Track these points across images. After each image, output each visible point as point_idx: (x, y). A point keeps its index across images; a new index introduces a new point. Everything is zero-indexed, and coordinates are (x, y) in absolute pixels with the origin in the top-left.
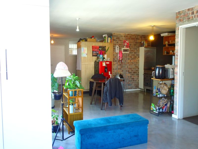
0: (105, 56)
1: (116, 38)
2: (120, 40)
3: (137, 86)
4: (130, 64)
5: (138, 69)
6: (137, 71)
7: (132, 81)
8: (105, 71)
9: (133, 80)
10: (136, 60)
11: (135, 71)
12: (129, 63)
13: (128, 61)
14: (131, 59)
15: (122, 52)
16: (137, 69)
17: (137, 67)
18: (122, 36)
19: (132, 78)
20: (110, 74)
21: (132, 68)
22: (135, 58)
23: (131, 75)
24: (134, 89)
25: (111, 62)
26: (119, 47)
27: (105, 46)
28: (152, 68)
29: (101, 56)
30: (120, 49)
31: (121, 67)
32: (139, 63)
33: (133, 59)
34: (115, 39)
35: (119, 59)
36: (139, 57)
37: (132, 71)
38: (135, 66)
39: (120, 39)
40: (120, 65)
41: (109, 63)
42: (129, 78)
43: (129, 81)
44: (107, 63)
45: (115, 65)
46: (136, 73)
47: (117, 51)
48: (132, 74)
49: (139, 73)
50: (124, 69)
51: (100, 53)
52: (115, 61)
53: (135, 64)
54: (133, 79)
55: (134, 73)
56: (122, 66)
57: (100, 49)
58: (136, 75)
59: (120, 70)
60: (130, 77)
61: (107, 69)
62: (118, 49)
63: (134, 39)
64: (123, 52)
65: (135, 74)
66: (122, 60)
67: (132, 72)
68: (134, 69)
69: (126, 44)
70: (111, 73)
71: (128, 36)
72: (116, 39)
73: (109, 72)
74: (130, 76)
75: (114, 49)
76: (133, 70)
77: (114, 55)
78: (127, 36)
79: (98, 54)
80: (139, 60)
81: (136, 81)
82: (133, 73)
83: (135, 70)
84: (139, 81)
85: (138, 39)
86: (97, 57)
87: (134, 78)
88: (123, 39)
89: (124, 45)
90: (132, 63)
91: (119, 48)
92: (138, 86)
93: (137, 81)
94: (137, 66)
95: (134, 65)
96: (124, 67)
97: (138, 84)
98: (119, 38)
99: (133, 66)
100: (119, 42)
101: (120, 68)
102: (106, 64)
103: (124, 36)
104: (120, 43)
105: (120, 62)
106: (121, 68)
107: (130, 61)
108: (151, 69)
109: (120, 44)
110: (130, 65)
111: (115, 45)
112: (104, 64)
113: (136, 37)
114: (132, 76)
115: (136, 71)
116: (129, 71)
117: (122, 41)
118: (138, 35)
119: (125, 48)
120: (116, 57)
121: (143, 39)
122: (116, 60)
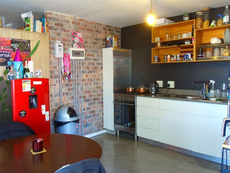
0: (30, 65)
1: (56, 24)
2: (65, 30)
3: (101, 126)
4: (87, 81)
5: (102, 91)
6: (100, 95)
7: (90, 116)
8: (32, 104)
9: (92, 114)
10: (97, 75)
11: (96, 97)
12: (85, 80)
13: (82, 75)
14: (88, 72)
15: (69, 57)
16: (99, 92)
17: (100, 88)
18: (68, 22)
19: (92, 110)
20: (44, 112)
21: (89, 90)
22: (95, 70)
23: (89, 104)
24: (95, 131)
25: (45, 81)
26: (62, 45)
27: (29, 41)
28: (129, 89)
29: (18, 65)
30: (65, 49)
31: (69, 90)
32: (102, 80)
33: (91, 72)
34: (53, 25)
35: (63, 72)
36: (102, 68)
37: (91, 96)
38: (95, 86)
39: (64, 27)
40: (67, 85)
41: (40, 83)
42: (85, 111)
43: (87, 117)
44: (35, 83)
45: (55, 85)
46: (98, 99)
47: (59, 53)
48: (92, 103)
49: (102, 99)
50: (75, 93)
51: (14, 57)
52: (56, 77)
53: (96, 81)
54: (93, 112)
55: (95, 99)
56: (70, 87)
57: (16, 46)
58: (99, 103)
59: (67, 97)
60: (88, 109)
61: (36, 100)
62: (60, 50)
63: (92, 31)
64: (72, 58)
65: (96, 101)
66: (70, 74)
67: (92, 98)
68: (94, 91)
69: (77, 40)
70: (47, 109)
71: (81, 23)
72: (55, 27)
73: (43, 107)
74: (87, 106)
75: (52, 49)
76: (93, 94)
77: (51, 63)
78: (79, 24)
79: (8, 59)
80: (102, 75)
81: (98, 115)
82: (92, 101)
83: (96, 94)
84: (103, 114)
85: (100, 32)
86: (7, 68)
87: (96, 109)
88: (70, 27)
89: (74, 42)
90: (91, 81)
91: (62, 48)
92: (103, 125)
93: (101, 115)
94: (99, 85)
95: (94, 84)
96: (75, 88)
97: (103, 121)
98: (62, 25)
99: (93, 86)
100: (63, 33)
101: (67, 91)
102: (32, 86)
103: (73, 23)
104: (64, 37)
105: (67, 78)
106: (69, 92)
107: (87, 76)
108: (127, 90)
109: (64, 40)
110: (86, 84)
111: (54, 39)
112: (27, 87)
113: (95, 27)
114: (92, 108)
115: (98, 95)
116: (84, 97)
117: (68, 31)
118: (99, 24)
119: (76, 49)
120: (58, 68)
121: (108, 32)
122: (56, 73)
